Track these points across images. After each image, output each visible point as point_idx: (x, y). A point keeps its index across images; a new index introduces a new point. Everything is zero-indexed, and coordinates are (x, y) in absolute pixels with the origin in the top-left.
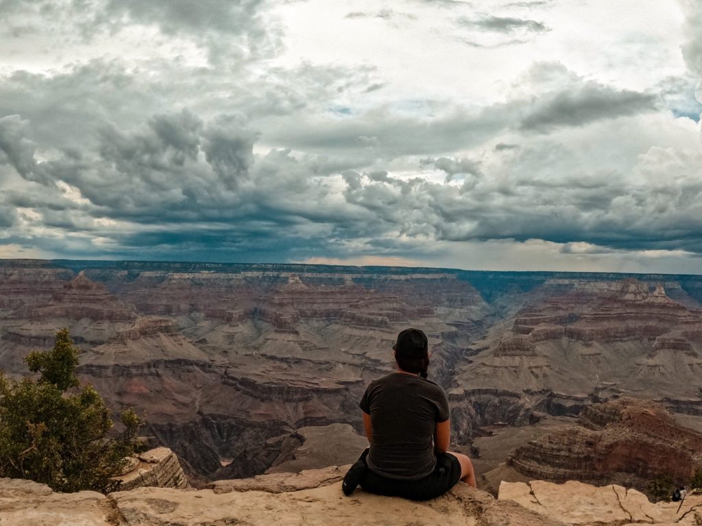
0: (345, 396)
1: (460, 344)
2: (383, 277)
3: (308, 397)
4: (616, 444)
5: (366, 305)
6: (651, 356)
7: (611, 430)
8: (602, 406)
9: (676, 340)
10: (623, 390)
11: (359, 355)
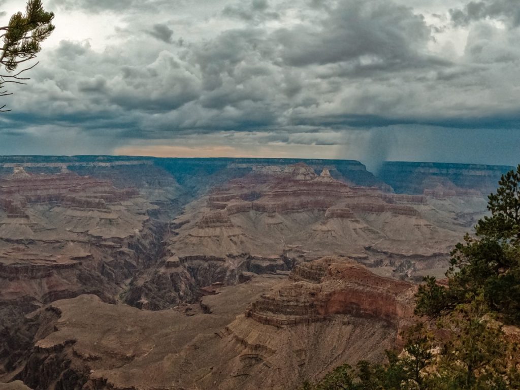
0: (80, 270)
1: (163, 220)
2: (92, 164)
3: (50, 273)
4: (334, 293)
5: (83, 190)
6: (324, 223)
7: (327, 282)
8: (309, 264)
9: (342, 210)
10: (305, 251)
11: (82, 233)
